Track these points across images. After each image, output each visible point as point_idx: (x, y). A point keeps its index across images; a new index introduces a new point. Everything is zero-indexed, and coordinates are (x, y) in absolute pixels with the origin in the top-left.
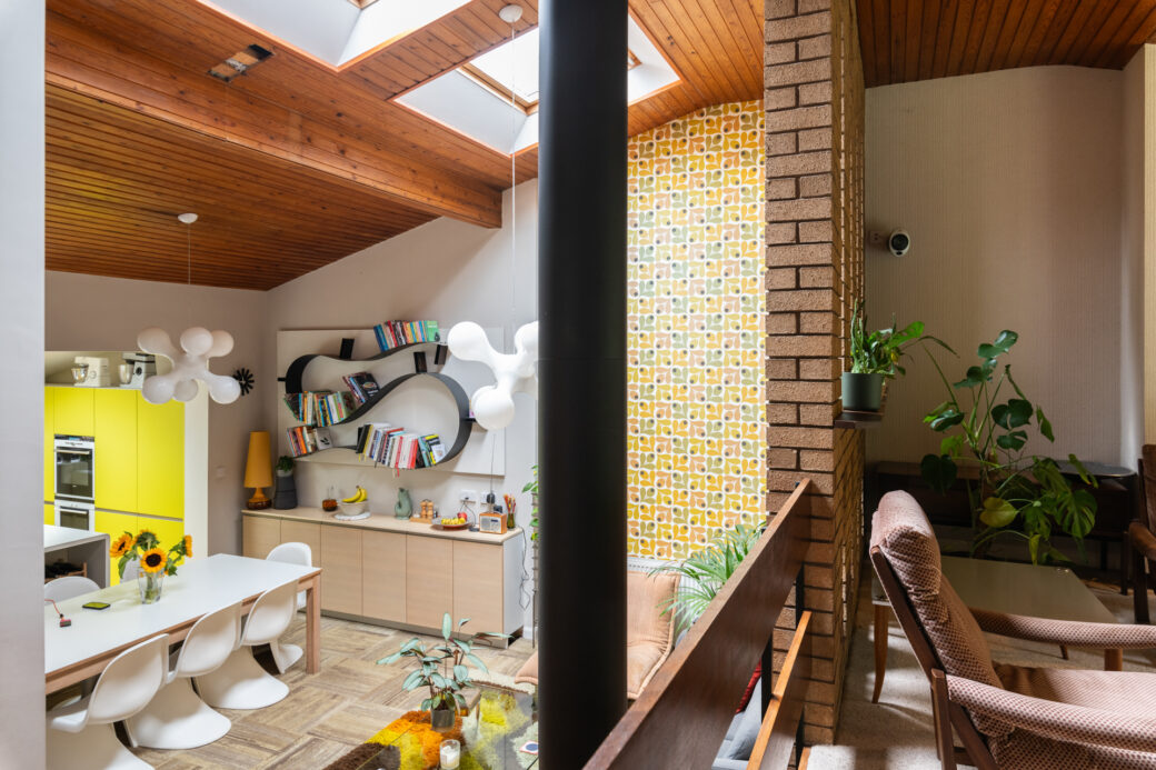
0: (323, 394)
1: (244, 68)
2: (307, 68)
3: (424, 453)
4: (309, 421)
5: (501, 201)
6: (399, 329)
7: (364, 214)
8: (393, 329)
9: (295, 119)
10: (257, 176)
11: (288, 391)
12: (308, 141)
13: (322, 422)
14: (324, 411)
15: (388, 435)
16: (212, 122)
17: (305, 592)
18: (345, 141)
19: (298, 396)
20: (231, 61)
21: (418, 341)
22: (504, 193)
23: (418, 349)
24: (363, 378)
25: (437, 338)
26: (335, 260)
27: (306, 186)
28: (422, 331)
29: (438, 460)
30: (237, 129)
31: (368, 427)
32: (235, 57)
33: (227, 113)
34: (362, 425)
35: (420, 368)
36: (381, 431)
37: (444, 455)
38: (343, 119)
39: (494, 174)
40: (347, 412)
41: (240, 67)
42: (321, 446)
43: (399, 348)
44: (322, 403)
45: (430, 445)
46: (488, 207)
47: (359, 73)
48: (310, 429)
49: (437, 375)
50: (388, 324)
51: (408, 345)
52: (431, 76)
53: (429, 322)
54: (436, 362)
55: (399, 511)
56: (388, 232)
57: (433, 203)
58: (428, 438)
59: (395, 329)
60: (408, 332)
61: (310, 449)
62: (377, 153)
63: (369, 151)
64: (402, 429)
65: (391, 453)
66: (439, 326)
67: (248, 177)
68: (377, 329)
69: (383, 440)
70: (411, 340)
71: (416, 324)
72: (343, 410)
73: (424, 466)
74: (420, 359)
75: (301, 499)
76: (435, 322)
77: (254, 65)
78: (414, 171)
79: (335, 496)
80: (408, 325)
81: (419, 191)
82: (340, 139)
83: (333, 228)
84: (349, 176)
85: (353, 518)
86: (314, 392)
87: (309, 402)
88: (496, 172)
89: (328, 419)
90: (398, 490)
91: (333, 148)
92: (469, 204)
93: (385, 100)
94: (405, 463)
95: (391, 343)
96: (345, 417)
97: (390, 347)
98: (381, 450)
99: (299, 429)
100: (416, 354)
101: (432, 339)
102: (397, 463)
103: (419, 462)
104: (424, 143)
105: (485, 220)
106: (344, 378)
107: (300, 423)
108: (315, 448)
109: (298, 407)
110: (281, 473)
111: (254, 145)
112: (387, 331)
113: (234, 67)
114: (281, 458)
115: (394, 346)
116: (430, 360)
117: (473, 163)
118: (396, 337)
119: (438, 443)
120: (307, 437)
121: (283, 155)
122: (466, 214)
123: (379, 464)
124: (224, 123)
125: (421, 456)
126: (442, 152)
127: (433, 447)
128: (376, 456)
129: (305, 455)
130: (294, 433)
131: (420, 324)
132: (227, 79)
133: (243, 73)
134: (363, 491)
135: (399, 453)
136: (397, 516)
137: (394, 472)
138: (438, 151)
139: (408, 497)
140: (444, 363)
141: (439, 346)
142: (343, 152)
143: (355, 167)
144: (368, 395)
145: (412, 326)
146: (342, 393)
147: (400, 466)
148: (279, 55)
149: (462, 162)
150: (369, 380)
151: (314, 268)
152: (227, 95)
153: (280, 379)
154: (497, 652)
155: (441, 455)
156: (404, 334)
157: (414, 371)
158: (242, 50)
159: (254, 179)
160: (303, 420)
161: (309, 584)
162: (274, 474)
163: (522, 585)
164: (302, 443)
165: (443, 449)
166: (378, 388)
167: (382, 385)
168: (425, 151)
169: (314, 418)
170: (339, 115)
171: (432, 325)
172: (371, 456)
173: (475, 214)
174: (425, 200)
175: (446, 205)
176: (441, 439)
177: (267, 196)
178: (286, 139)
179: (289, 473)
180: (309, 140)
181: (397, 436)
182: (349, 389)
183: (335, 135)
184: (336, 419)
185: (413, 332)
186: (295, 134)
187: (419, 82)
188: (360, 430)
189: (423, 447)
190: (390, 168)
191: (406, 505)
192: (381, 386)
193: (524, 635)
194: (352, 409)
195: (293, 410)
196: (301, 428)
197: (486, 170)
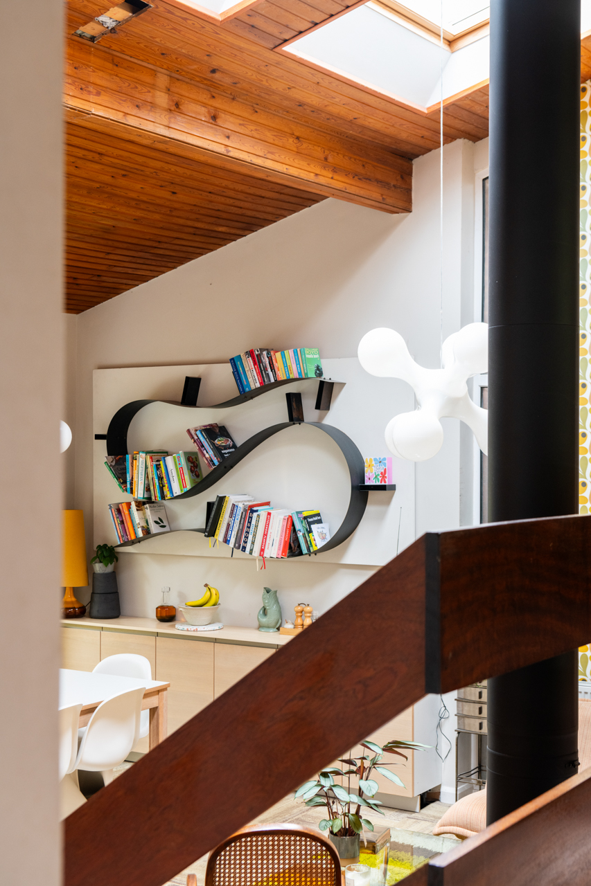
0: (159, 455)
1: (114, 24)
2: (185, 19)
3: (300, 535)
4: (140, 493)
5: (410, 174)
6: (266, 360)
7: (223, 200)
8: (257, 361)
9: (162, 80)
10: (100, 154)
11: (110, 453)
12: (176, 107)
13: (158, 495)
14: (160, 478)
15: (251, 510)
16: (77, 93)
17: (148, 710)
18: (217, 103)
19: (124, 460)
20: (101, 18)
21: (292, 376)
22: (416, 163)
23: (291, 388)
24: (214, 432)
25: (319, 372)
26: (174, 268)
27: (158, 164)
28: (298, 363)
29: (319, 546)
30: (104, 99)
31: (221, 500)
32: (108, 14)
33: (92, 80)
34: (213, 499)
35: (295, 415)
36: (241, 505)
37: (329, 538)
38: (217, 76)
39: (404, 136)
40: (192, 481)
41: (110, 24)
42: (154, 529)
43: (265, 388)
44: (158, 467)
45: (310, 524)
46: (393, 182)
47: (246, 19)
48: (140, 505)
49: (318, 424)
50: (250, 353)
51: (278, 383)
52: (332, 16)
53: (307, 350)
54: (318, 407)
55: (264, 620)
56: (250, 224)
57: (322, 180)
58: (305, 514)
59: (260, 361)
60: (279, 364)
61: (140, 534)
62: (254, 117)
63: (245, 115)
64: (268, 504)
65: (254, 536)
66: (321, 357)
67: (90, 155)
68: (233, 361)
69: (243, 518)
70: (282, 376)
71: (289, 354)
72: (187, 477)
73: (301, 554)
74: (294, 401)
75: (125, 606)
76: (316, 350)
77: (127, 21)
78: (298, 138)
79: (172, 601)
80: (278, 355)
81: (304, 164)
82: (212, 102)
83: (181, 221)
84: (221, 149)
85: (200, 628)
86: (147, 453)
87: (139, 467)
88: (405, 133)
89: (166, 490)
90: (263, 591)
91: (203, 112)
92: (368, 179)
93: (272, 49)
94: (274, 548)
95: (254, 382)
96: (189, 487)
97: (253, 387)
98: (240, 532)
99: (124, 505)
100: (289, 396)
101: (312, 374)
102: (262, 550)
103: (293, 548)
104: (313, 99)
105: (389, 200)
106: (189, 431)
107: (126, 497)
108: (147, 532)
109: (125, 474)
110: (99, 568)
111: (117, 116)
112: (249, 363)
113: (102, 24)
114: (99, 547)
115: (258, 385)
116: (308, 404)
117: (375, 122)
118: (262, 372)
119: (320, 521)
120: (136, 515)
121: (149, 127)
122: (362, 192)
123: (238, 553)
124: (89, 93)
125: (297, 539)
126: (334, 110)
127: (313, 527)
128: (233, 540)
129: (133, 543)
130: (119, 511)
131: (295, 353)
132: (92, 39)
133: (113, 30)
134: (214, 592)
135: (265, 535)
136: (260, 627)
137: (258, 564)
138: (330, 109)
139: (277, 601)
140: (328, 408)
141: (322, 383)
142: (214, 118)
143: (228, 137)
144: (222, 455)
145: (283, 356)
146: (185, 453)
147: (267, 554)
148: (157, 7)
149: (360, 122)
150: (222, 436)
151: (145, 279)
152: (92, 58)
153: (98, 437)
154: (405, 815)
155: (324, 538)
156: (272, 368)
157: (287, 420)
158: (117, 5)
159: (97, 157)
160: (132, 492)
161: (153, 702)
162: (89, 570)
163: (439, 725)
164: (128, 525)
165: (326, 531)
166: (234, 446)
167: (240, 440)
168: (315, 110)
169: (148, 489)
170: (214, 71)
171: (311, 355)
172: (226, 541)
173: (375, 192)
174: (311, 177)
175: (339, 182)
176: (323, 517)
177: (107, 179)
178: (153, 106)
179: (110, 568)
180: (177, 105)
181: (263, 512)
182: (194, 447)
183: (204, 97)
184: (177, 490)
185: (285, 364)
186: (162, 99)
187: (316, 24)
188: (210, 505)
189: (298, 526)
190: (269, 136)
191: (273, 610)
192: (239, 444)
193: (442, 797)
194: (198, 476)
195: (118, 478)
196: (129, 505)
197: (391, 131)
